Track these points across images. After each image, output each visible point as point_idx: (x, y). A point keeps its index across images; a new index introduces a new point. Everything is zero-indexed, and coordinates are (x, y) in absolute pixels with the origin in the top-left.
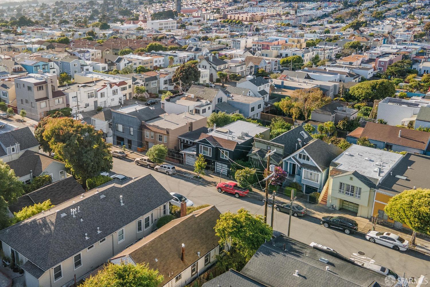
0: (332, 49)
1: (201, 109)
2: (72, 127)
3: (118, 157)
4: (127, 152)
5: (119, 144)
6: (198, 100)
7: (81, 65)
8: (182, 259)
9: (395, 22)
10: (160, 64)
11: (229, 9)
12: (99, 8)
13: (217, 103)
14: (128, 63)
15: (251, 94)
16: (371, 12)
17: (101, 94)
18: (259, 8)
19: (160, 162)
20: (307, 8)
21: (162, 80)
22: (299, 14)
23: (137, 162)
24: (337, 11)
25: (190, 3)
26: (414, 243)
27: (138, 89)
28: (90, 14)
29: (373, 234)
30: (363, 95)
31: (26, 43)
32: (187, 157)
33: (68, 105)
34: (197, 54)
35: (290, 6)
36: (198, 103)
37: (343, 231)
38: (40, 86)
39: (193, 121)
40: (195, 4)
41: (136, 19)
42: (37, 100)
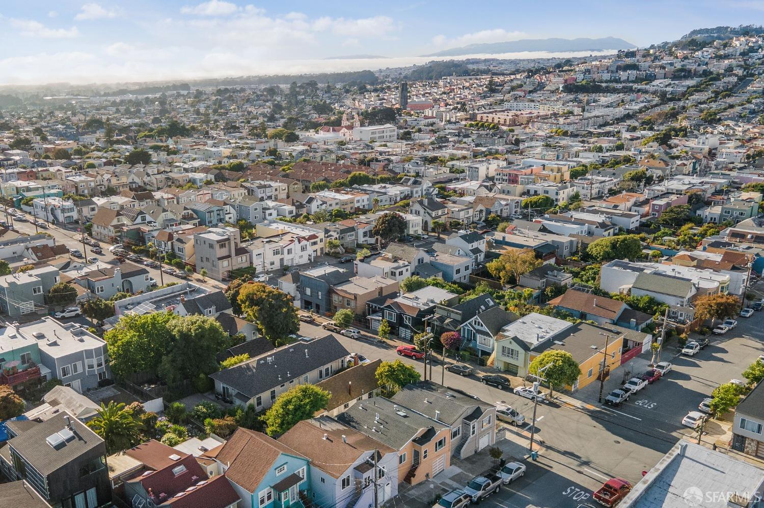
0: (604, 182)
1: (397, 272)
2: (264, 292)
3: (306, 321)
4: (315, 317)
5: (306, 308)
6: (395, 261)
7: (263, 209)
8: (350, 394)
9: (733, 129)
10: (363, 204)
11: (481, 104)
12: (283, 101)
13: (417, 264)
14: (321, 205)
15: (461, 252)
16: (701, 111)
17: (288, 250)
18: (527, 104)
19: (347, 326)
20: (601, 103)
21: (361, 232)
22: (587, 115)
23: (325, 327)
24: (648, 109)
25: (422, 93)
26: (551, 395)
27: (330, 243)
28: (269, 110)
29: (519, 389)
30: (602, 253)
31: (186, 170)
32: (373, 322)
33: (251, 263)
34: (415, 190)
35: (575, 100)
36: (395, 265)
37: (497, 387)
38: (222, 243)
39: (384, 286)
40: (429, 93)
41: (336, 124)
42: (220, 259)
